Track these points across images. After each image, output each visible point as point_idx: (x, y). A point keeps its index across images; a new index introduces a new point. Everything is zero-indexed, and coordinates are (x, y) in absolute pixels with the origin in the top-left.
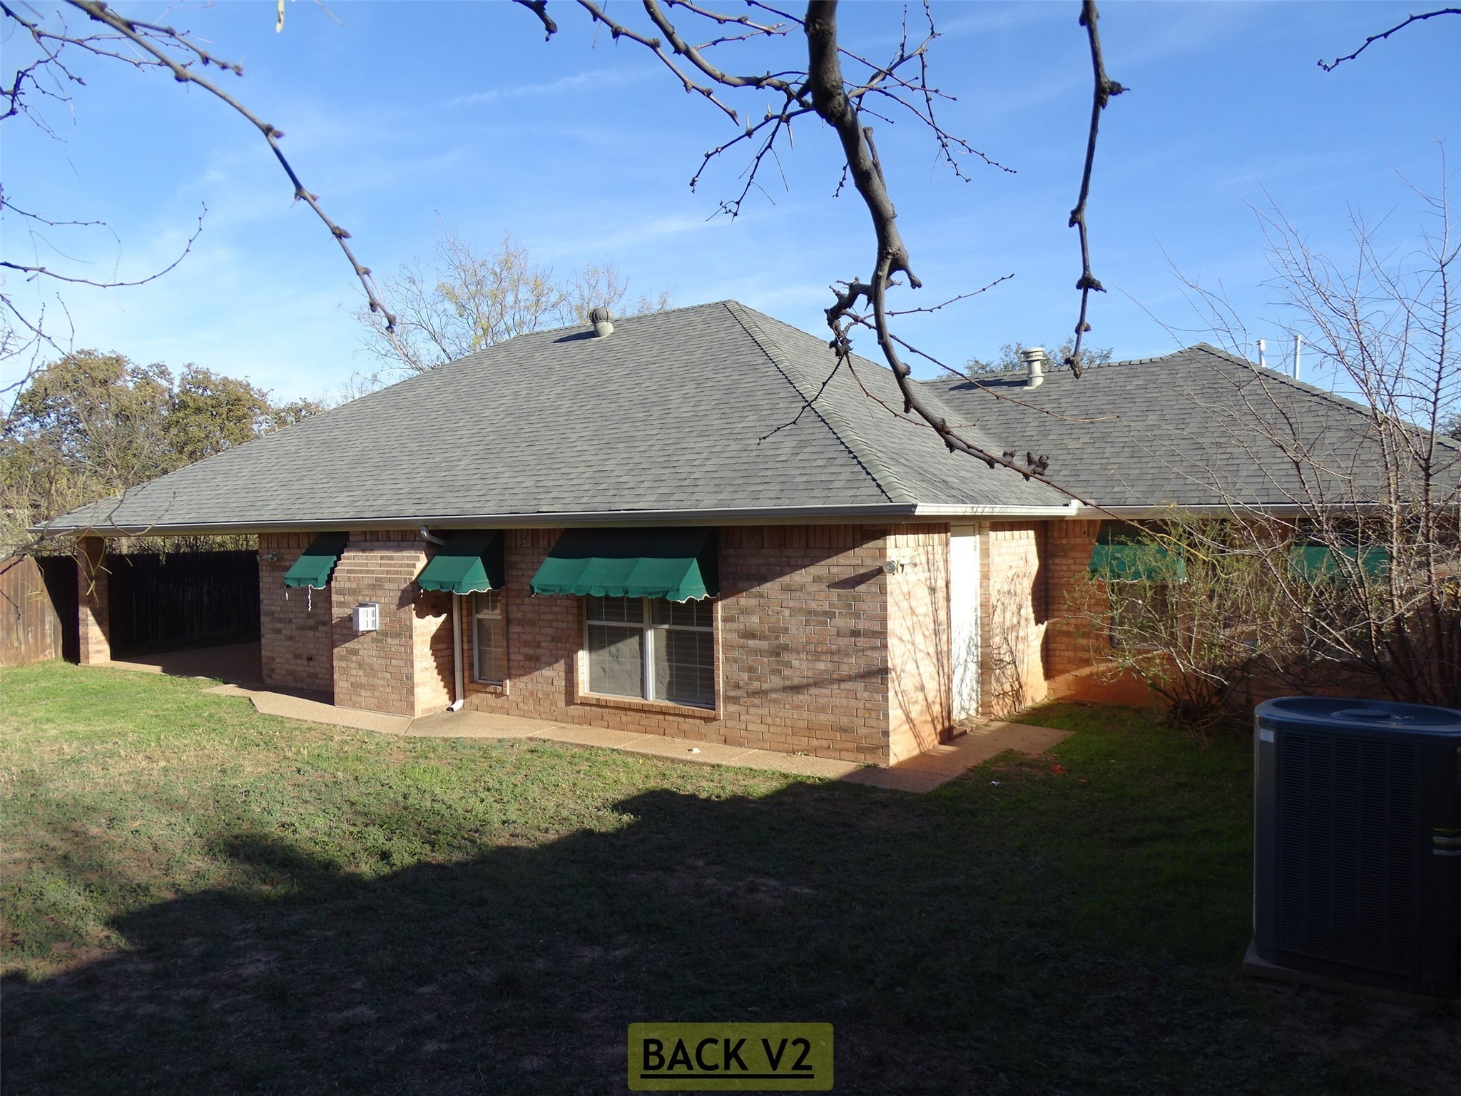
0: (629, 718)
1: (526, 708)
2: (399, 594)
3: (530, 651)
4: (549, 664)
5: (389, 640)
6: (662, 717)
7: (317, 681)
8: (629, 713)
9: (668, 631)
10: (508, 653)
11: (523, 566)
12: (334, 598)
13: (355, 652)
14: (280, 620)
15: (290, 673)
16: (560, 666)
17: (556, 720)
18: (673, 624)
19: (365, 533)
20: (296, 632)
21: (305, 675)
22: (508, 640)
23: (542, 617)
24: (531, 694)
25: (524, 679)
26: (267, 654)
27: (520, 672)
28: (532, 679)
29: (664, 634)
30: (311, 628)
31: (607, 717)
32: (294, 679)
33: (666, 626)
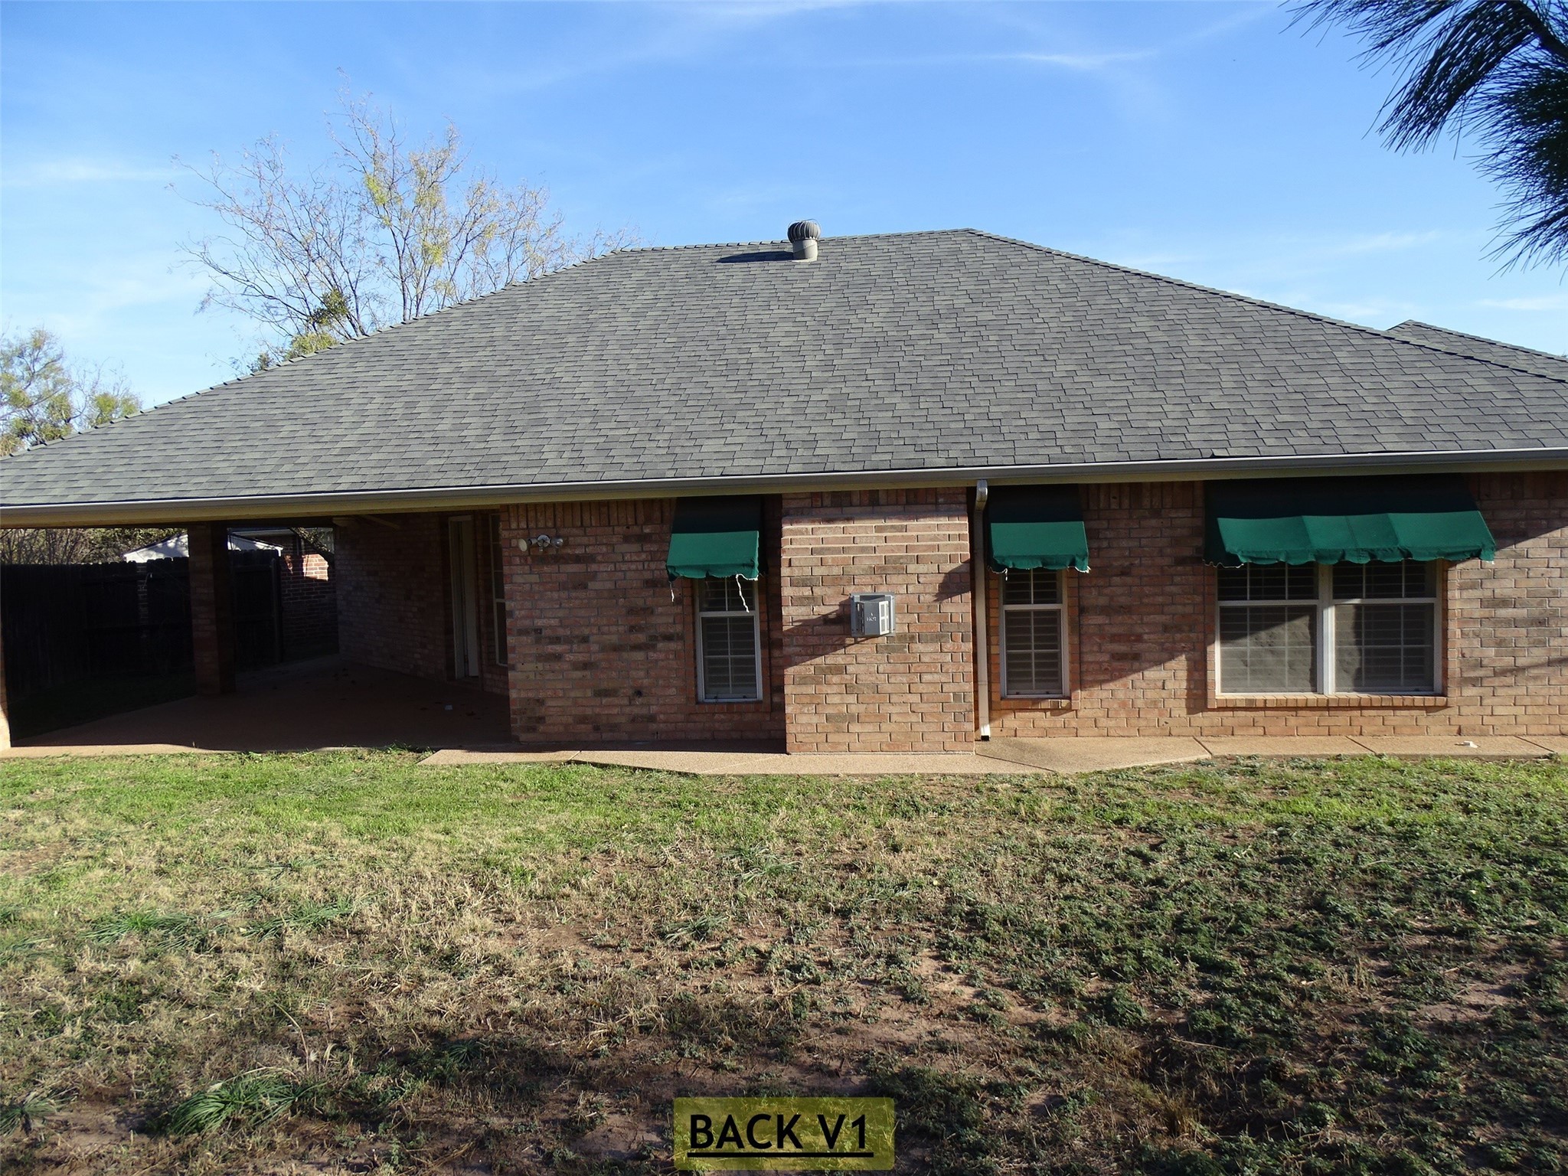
0: (1301, 721)
1: (1112, 723)
2: (940, 578)
3: (1122, 648)
4: (1159, 663)
5: (918, 647)
6: (1357, 713)
7: (654, 726)
8: (1300, 713)
9: (1357, 606)
10: (1081, 653)
11: (1109, 534)
12: (787, 591)
13: (841, 670)
14: (557, 640)
15: (583, 719)
16: (1179, 665)
17: (1170, 735)
18: (1368, 597)
19: (814, 495)
20: (600, 656)
21: (623, 720)
22: (1080, 635)
23: (1146, 601)
24: (1123, 705)
25: (1111, 685)
26: (523, 695)
27: (1102, 677)
28: (1125, 685)
29: (1352, 611)
30: (637, 647)
31: (1261, 721)
32: (597, 729)
33: (1356, 601)
